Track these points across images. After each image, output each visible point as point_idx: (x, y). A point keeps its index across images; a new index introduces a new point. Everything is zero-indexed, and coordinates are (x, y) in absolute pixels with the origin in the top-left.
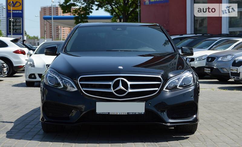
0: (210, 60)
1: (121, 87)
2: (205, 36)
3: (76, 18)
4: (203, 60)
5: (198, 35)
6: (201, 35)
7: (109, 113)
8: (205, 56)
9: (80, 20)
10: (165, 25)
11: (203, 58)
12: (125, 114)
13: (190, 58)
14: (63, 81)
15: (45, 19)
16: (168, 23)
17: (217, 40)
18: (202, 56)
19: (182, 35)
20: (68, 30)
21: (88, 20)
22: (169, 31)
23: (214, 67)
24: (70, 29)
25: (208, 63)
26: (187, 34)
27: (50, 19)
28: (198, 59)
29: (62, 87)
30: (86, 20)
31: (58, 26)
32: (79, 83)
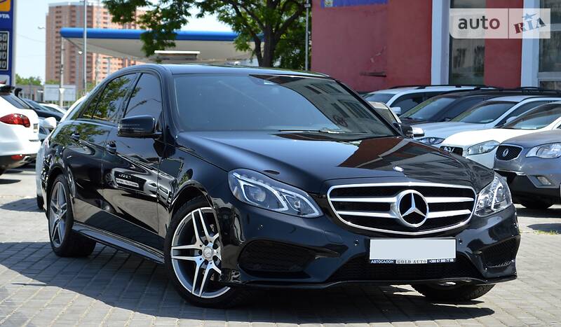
0: (505, 153)
1: (413, 209)
2: (484, 93)
3: (146, 37)
4: (486, 152)
5: (463, 88)
6: (473, 88)
7: (395, 261)
8: (489, 144)
9: (155, 41)
10: (372, 60)
11: (486, 148)
13: (452, 148)
14: (285, 196)
15: (66, 35)
16: (379, 54)
17: (516, 103)
18: (483, 143)
19: (424, 88)
20: (115, 64)
21: (176, 42)
22: (385, 76)
23: (517, 173)
24: (121, 62)
25: (499, 163)
26: (432, 84)
27: (80, 35)
28: (470, 151)
29: (286, 208)
30: (171, 41)
31: (92, 54)
32: (330, 200)
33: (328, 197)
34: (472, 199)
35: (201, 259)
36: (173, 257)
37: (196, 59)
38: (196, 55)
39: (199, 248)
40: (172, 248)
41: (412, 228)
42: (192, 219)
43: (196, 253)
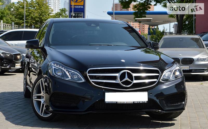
1: (127, 79)
7: (117, 102)
12: (131, 103)
14: (70, 73)
29: (70, 78)
32: (88, 75)
33: (87, 73)
34: (158, 74)
35: (43, 100)
36: (33, 99)
37: (151, 21)
38: (151, 19)
39: (43, 95)
40: (33, 95)
41: (126, 87)
42: (40, 83)
43: (42, 97)
